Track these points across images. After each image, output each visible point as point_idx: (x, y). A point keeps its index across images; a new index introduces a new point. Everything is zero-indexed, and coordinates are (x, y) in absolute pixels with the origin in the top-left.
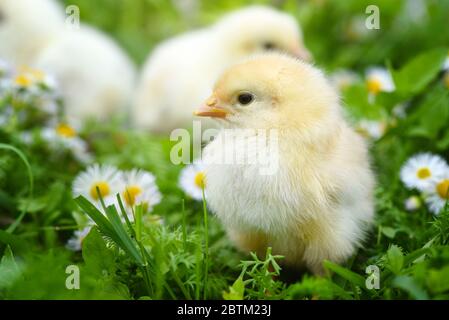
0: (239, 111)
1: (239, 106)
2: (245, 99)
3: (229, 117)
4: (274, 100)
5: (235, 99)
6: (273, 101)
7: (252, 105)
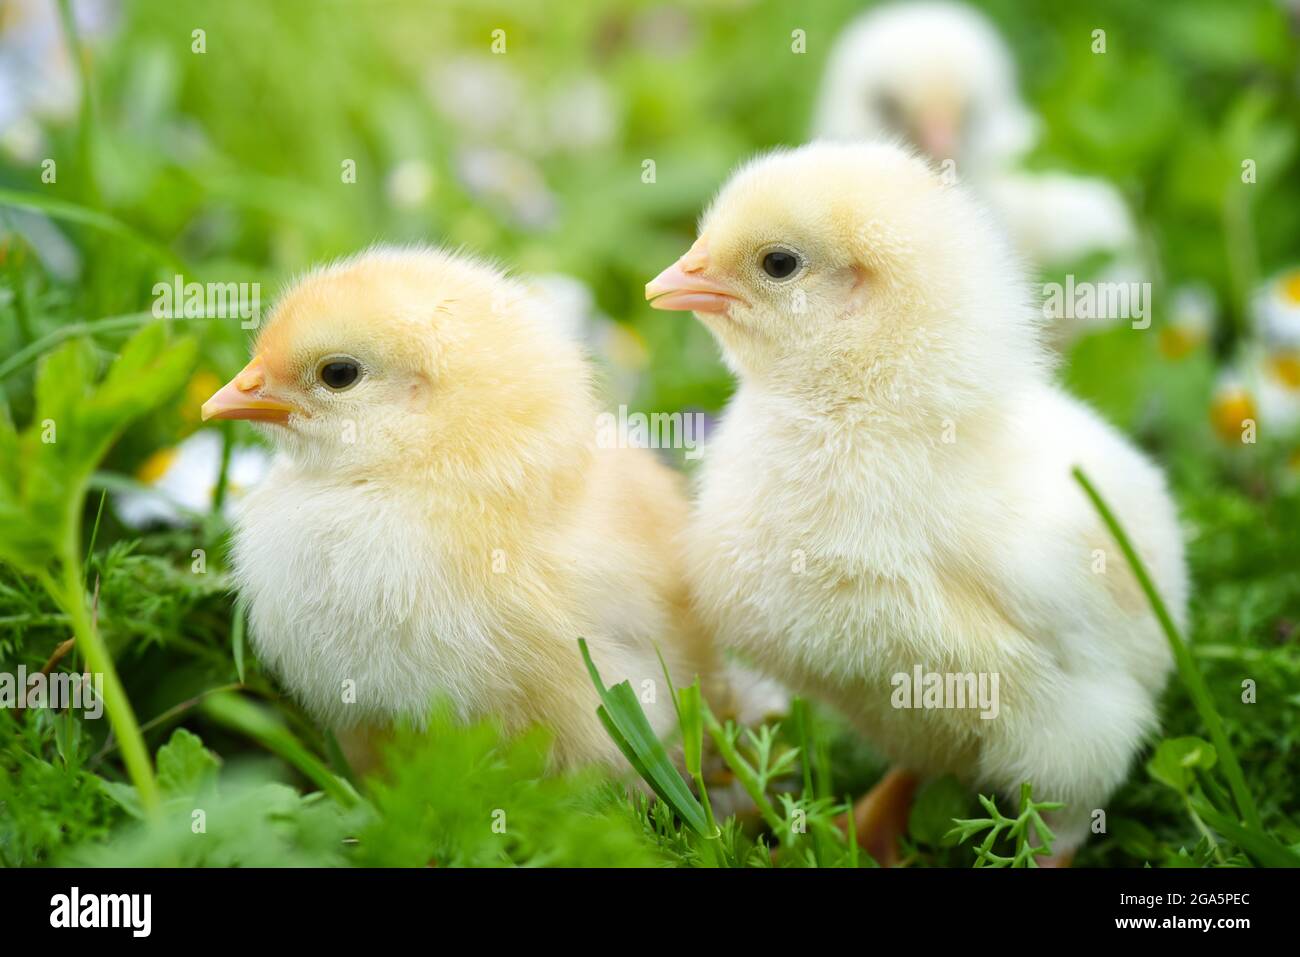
0: (323, 406)
1: (323, 393)
2: (340, 374)
3: (298, 422)
4: (418, 380)
5: (311, 375)
6: (415, 381)
7: (360, 390)
